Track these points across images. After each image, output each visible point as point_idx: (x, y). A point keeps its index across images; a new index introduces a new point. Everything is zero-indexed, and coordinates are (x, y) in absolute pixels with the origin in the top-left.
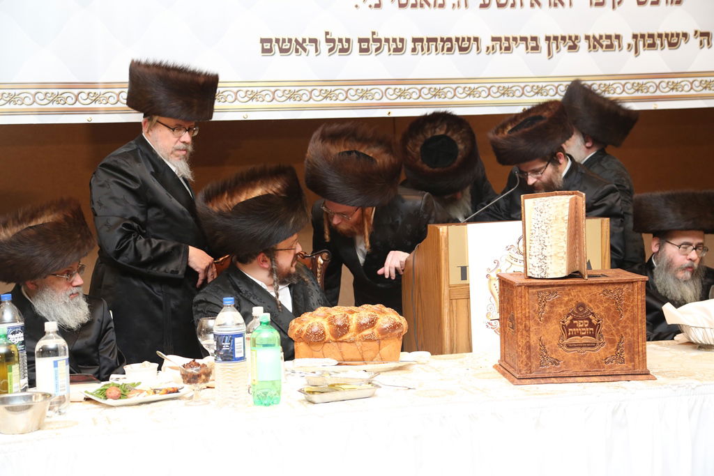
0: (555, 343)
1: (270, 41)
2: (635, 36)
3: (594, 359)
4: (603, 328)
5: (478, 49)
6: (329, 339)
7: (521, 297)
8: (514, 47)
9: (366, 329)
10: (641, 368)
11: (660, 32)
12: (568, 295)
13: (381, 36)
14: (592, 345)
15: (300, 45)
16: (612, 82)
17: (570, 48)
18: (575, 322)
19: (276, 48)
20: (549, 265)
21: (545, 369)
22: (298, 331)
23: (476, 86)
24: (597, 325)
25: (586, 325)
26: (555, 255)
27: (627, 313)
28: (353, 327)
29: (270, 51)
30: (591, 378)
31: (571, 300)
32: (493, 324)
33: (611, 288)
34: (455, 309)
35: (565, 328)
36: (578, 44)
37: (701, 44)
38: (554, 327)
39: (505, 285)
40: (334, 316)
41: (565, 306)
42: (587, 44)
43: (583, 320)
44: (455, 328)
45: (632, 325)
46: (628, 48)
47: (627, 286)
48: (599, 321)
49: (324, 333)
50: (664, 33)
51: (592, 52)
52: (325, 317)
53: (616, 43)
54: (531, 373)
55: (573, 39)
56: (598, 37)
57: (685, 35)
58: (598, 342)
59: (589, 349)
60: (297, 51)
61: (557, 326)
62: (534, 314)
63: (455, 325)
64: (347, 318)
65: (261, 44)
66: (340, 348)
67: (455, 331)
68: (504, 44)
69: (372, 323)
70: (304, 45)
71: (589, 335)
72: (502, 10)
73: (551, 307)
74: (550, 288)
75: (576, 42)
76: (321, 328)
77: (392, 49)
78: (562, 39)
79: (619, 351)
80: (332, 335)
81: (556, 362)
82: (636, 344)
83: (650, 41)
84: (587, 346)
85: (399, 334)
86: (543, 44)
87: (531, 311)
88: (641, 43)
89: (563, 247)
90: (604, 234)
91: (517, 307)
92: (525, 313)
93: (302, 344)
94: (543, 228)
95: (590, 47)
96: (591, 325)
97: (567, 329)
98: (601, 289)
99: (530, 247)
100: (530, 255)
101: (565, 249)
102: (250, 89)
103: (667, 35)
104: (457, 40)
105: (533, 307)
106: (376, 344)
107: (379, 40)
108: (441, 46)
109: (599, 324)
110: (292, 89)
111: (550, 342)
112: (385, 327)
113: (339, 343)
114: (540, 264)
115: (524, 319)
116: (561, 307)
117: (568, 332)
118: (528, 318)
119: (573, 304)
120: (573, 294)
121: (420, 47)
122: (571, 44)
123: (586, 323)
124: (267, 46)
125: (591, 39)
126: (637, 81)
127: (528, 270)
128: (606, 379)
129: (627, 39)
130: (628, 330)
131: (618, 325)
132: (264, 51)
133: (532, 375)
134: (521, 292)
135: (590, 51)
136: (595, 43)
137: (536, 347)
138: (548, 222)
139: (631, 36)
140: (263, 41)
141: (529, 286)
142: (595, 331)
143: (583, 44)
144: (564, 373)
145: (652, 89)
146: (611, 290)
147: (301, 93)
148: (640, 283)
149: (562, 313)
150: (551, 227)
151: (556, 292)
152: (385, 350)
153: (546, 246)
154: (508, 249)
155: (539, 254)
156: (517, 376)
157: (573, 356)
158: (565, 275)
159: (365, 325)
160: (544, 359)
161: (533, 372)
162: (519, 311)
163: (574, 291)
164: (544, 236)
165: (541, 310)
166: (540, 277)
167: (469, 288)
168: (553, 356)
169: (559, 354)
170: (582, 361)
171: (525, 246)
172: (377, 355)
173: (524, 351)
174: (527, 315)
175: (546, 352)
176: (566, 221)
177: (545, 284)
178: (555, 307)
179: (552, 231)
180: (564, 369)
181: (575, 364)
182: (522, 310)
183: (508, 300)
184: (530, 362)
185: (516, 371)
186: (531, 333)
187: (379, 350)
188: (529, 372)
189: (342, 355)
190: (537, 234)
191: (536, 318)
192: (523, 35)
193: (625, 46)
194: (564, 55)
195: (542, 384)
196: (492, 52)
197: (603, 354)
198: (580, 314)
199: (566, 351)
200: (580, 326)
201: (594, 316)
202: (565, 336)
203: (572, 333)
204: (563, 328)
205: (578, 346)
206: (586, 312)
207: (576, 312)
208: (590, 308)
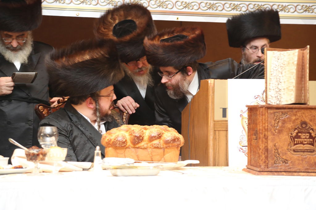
0: (285, 148)
3: (313, 161)
6: (129, 146)
7: (262, 115)
9: (155, 139)
12: (295, 115)
14: (312, 151)
18: (299, 134)
20: (282, 96)
21: (277, 166)
22: (108, 140)
23: (239, 3)
24: (315, 137)
26: (287, 88)
28: (146, 138)
30: (310, 173)
31: (297, 119)
32: (244, 150)
34: (217, 137)
35: (293, 138)
38: (285, 138)
39: (252, 110)
40: (133, 130)
41: (293, 123)
43: (305, 133)
44: (217, 150)
49: (126, 141)
52: (127, 131)
54: (268, 168)
58: (315, 149)
59: (309, 153)
61: (287, 137)
62: (271, 127)
63: (217, 149)
64: (142, 131)
66: (136, 152)
67: (217, 152)
69: (159, 137)
71: (309, 144)
73: (283, 123)
74: (283, 110)
76: (124, 137)
80: (132, 143)
81: (285, 162)
84: (307, 152)
85: (178, 146)
87: (269, 126)
89: (293, 82)
92: (265, 126)
93: (110, 149)
94: (280, 70)
96: (311, 137)
97: (295, 139)
99: (270, 83)
100: (270, 89)
101: (294, 84)
105: (270, 122)
106: (162, 151)
111: (282, 148)
112: (168, 139)
113: (136, 149)
114: (276, 95)
115: (264, 130)
116: (290, 124)
117: (294, 141)
118: (267, 130)
119: (299, 122)
120: (298, 115)
123: (307, 136)
127: (268, 100)
133: (266, 169)
134: (262, 112)
137: (272, 150)
138: (283, 66)
142: (313, 142)
144: (291, 169)
147: (117, 0)
149: (290, 128)
150: (285, 69)
151: (287, 113)
152: (167, 156)
153: (281, 82)
154: (256, 98)
155: (276, 88)
156: (258, 169)
157: (298, 158)
158: (293, 102)
159: (155, 137)
160: (277, 159)
161: (270, 168)
162: (261, 125)
163: (300, 113)
164: (279, 76)
165: (276, 125)
166: (276, 104)
167: (227, 123)
168: (283, 157)
169: (288, 156)
170: (304, 162)
171: (266, 83)
172: (162, 159)
173: (263, 152)
174: (266, 128)
175: (279, 155)
176: (296, 65)
177: (279, 107)
178: (285, 124)
179: (285, 72)
180: (292, 167)
181: (299, 164)
182: (263, 124)
183: (254, 121)
184: (268, 160)
185: (257, 167)
186: (269, 140)
187: (164, 155)
188: (266, 167)
189: (138, 156)
190: (275, 74)
191: (273, 130)
195: (275, 175)
198: (303, 129)
199: (293, 154)
200: (303, 137)
201: (313, 131)
202: (292, 144)
203: (298, 142)
204: (291, 138)
205: (302, 151)
206: (307, 128)
207: (300, 127)
208: (311, 125)
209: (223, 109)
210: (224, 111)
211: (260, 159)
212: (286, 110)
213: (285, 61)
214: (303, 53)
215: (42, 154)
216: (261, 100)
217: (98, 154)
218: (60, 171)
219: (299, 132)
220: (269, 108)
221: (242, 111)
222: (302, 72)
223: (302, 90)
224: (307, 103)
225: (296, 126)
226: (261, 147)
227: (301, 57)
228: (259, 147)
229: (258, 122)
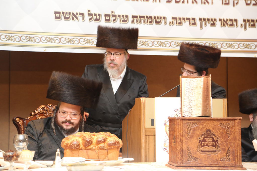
0: (195, 149)
1: (59, 13)
2: (244, 21)
3: (215, 159)
4: (219, 143)
5: (165, 23)
6: (82, 148)
7: (179, 125)
8: (183, 23)
9: (101, 143)
10: (239, 164)
12: (202, 125)
13: (116, 13)
14: (214, 151)
15: (75, 16)
16: (233, 43)
17: (212, 25)
18: (205, 139)
19: (62, 17)
20: (193, 110)
21: (190, 163)
22: (66, 144)
23: (164, 41)
24: (217, 141)
25: (211, 141)
26: (196, 105)
27: (232, 136)
28: (94, 142)
29: (59, 18)
30: (213, 167)
31: (203, 128)
32: (167, 149)
33: (224, 122)
34: (148, 140)
35: (201, 142)
36: (216, 23)
38: (195, 142)
39: (172, 120)
40: (85, 136)
41: (201, 131)
42: (220, 23)
43: (209, 138)
44: (148, 150)
45: (234, 142)
46: (241, 26)
47: (232, 122)
48: (217, 139)
49: (79, 144)
52: (80, 137)
53: (235, 23)
54: (183, 164)
55: (213, 20)
56: (226, 20)
58: (217, 150)
59: (213, 153)
60: (73, 19)
61: (197, 141)
62: (185, 133)
63: (148, 149)
64: (92, 137)
65: (55, 14)
66: (87, 153)
67: (148, 152)
68: (178, 21)
69: (104, 141)
70: (77, 16)
71: (212, 146)
72: (177, 4)
73: (194, 131)
74: (193, 121)
75: (215, 22)
76: (78, 141)
77: (122, 21)
78: (207, 20)
79: (227, 155)
80: (84, 145)
81: (195, 159)
82: (236, 152)
83: (252, 23)
84: (211, 152)
85: (118, 148)
86: (198, 22)
88: (248, 24)
89: (200, 101)
90: (225, 106)
91: (177, 130)
92: (181, 133)
93: (68, 150)
95: (221, 25)
97: (202, 142)
98: (219, 123)
99: (184, 102)
100: (184, 106)
101: (201, 102)
102: (48, 36)
104: (155, 17)
105: (184, 130)
106: (106, 151)
107: (115, 16)
108: (146, 20)
109: (218, 141)
110: (70, 37)
111: (193, 149)
112: (111, 142)
113: (87, 150)
114: (189, 110)
115: (180, 136)
116: (199, 131)
117: (202, 144)
118: (182, 136)
119: (205, 130)
120: (204, 125)
121: (136, 20)
122: (212, 22)
123: (211, 140)
124: (58, 15)
125: (222, 21)
126: (245, 43)
127: (183, 113)
128: (221, 168)
129: (241, 22)
130: (232, 144)
131: (227, 141)
132: (56, 18)
133: (182, 165)
134: (178, 122)
135: (222, 27)
136: (224, 23)
137: (186, 151)
138: (193, 89)
139: (242, 20)
140: (56, 13)
141: (183, 120)
142: (215, 144)
143: (218, 23)
144: (200, 165)
145: (253, 47)
146: (223, 124)
147: (74, 40)
148: (238, 120)
149: (199, 134)
150: (194, 91)
151: (196, 123)
152: (110, 155)
153: (191, 101)
154: (175, 112)
155: (188, 105)
156: (176, 165)
157: (204, 156)
158: (201, 115)
159: (101, 141)
160: (190, 157)
161: (184, 164)
162: (178, 132)
163: (205, 123)
164: (191, 96)
165: (188, 132)
166: (188, 116)
167: (155, 130)
168: (194, 156)
169: (197, 155)
170: (209, 159)
171: (181, 101)
172: (106, 157)
173: (180, 152)
174: (181, 134)
175: (191, 154)
176: (202, 88)
177: (191, 119)
178: (195, 131)
179: (195, 93)
180: (200, 163)
181: (205, 161)
182: (179, 131)
183: (173, 129)
184: (183, 158)
185: (175, 163)
186: (183, 143)
187: (108, 155)
188: (182, 163)
189: (88, 156)
190: (187, 95)
191: (186, 136)
192: (188, 17)
193: (239, 25)
194: (208, 28)
195: (188, 169)
196: (172, 25)
197: (219, 156)
198: (208, 135)
199: (201, 153)
200: (208, 141)
201: (215, 136)
202: (200, 146)
203: (204, 145)
204: (199, 142)
205: (207, 151)
206: (211, 134)
207: (206, 134)
208: (213, 132)
209: (152, 119)
210: (153, 121)
211: (177, 157)
212: (195, 121)
213: (194, 85)
214: (207, 80)
215: (16, 156)
216: (179, 113)
217: (58, 155)
218: (29, 168)
219: (205, 137)
220: (183, 119)
221: (166, 121)
222: (207, 93)
223: (207, 106)
224: (210, 116)
225: (203, 133)
226: (178, 148)
227: (206, 83)
228: (177, 148)
229: (176, 130)
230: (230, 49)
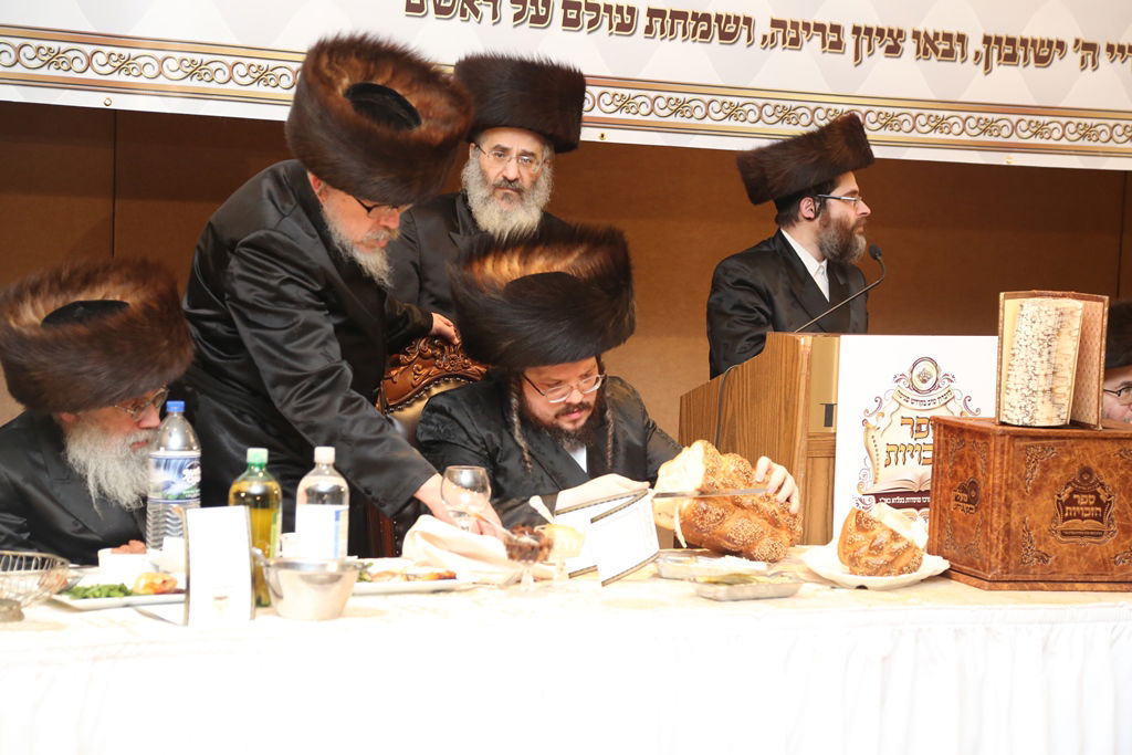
0: (1045, 527)
2: (987, 40)
3: (1100, 556)
4: (1115, 508)
5: (749, 38)
7: (1003, 454)
8: (805, 40)
11: (1025, 36)
12: (1070, 453)
14: (1098, 534)
15: (470, 3)
16: (947, 114)
17: (890, 50)
18: (1075, 496)
19: (430, 5)
20: (1038, 406)
21: (1028, 569)
24: (1107, 502)
25: (1091, 503)
29: (420, 8)
31: (1074, 462)
35: (1062, 505)
36: (902, 45)
37: (1083, 62)
38: (1046, 502)
41: (1064, 471)
42: (915, 46)
43: (1087, 494)
46: (975, 59)
48: (1110, 497)
50: (1029, 37)
51: (921, 60)
53: (958, 49)
54: (1007, 573)
55: (895, 35)
56: (931, 35)
57: (1061, 45)
58: (1106, 530)
59: (1093, 540)
60: (463, 13)
61: (1050, 502)
62: (1018, 479)
68: (789, 33)
70: (475, 3)
71: (1094, 518)
73: (1044, 472)
74: (1045, 442)
75: (898, 41)
77: (615, 26)
78: (877, 34)
81: (1043, 557)
83: (1008, 50)
84: (1090, 535)
86: (849, 40)
87: (1015, 476)
88: (995, 52)
89: (1067, 377)
92: (1008, 478)
95: (918, 52)
96: (1099, 502)
97: (1065, 507)
98: (1117, 448)
100: (1007, 388)
101: (1069, 381)
103: (1034, 42)
104: (719, 18)
105: (1018, 469)
107: (595, 8)
108: (692, 27)
109: (1110, 502)
111: (1038, 526)
114: (1023, 404)
115: (1004, 487)
116: (1058, 472)
117: (1064, 512)
118: (1010, 487)
119: (1076, 468)
120: (1076, 452)
121: (658, 25)
122: (891, 43)
123: (1092, 500)
125: (922, 38)
126: (984, 116)
127: (1002, 412)
128: (1117, 586)
129: (975, 44)
132: (411, 8)
133: (1005, 577)
134: (1004, 446)
135: (918, 59)
136: (928, 46)
137: (1018, 532)
138: (1043, 337)
139: (981, 39)
141: (1016, 436)
142: (1102, 513)
143: (909, 46)
144: (1055, 575)
145: (1005, 132)
146: (1131, 450)
149: (1058, 481)
150: (1049, 345)
151: (1052, 449)
153: (1036, 375)
155: (1022, 387)
156: (988, 576)
157: (1070, 550)
158: (1065, 422)
160: (1028, 552)
161: (1012, 572)
162: (998, 476)
163: (1079, 448)
165: (1029, 475)
167: (835, 440)
168: (1040, 548)
169: (1049, 546)
170: (1082, 558)
171: (1000, 373)
173: (1001, 538)
175: (1031, 542)
177: (1040, 434)
178: (1048, 472)
180: (1056, 570)
181: (1071, 563)
184: (1008, 554)
186: (1012, 510)
188: (1004, 572)
190: (1022, 356)
191: (1022, 487)
192: (819, 21)
193: (971, 55)
194: (878, 60)
195: (1026, 590)
196: (770, 46)
197: (1111, 548)
198: (1084, 484)
199: (1060, 541)
200: (1083, 503)
201: (1104, 489)
202: (1060, 518)
203: (1071, 514)
204: (1058, 505)
205: (1078, 535)
206: (1093, 481)
207: (1078, 481)
208: (1099, 476)
209: (827, 405)
210: (830, 410)
212: (1052, 442)
213: (1049, 326)
219: (1075, 492)
225: (1070, 478)
226: (995, 525)
230: (936, 135)
